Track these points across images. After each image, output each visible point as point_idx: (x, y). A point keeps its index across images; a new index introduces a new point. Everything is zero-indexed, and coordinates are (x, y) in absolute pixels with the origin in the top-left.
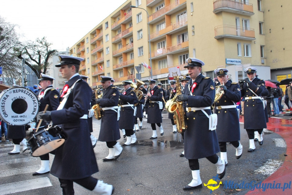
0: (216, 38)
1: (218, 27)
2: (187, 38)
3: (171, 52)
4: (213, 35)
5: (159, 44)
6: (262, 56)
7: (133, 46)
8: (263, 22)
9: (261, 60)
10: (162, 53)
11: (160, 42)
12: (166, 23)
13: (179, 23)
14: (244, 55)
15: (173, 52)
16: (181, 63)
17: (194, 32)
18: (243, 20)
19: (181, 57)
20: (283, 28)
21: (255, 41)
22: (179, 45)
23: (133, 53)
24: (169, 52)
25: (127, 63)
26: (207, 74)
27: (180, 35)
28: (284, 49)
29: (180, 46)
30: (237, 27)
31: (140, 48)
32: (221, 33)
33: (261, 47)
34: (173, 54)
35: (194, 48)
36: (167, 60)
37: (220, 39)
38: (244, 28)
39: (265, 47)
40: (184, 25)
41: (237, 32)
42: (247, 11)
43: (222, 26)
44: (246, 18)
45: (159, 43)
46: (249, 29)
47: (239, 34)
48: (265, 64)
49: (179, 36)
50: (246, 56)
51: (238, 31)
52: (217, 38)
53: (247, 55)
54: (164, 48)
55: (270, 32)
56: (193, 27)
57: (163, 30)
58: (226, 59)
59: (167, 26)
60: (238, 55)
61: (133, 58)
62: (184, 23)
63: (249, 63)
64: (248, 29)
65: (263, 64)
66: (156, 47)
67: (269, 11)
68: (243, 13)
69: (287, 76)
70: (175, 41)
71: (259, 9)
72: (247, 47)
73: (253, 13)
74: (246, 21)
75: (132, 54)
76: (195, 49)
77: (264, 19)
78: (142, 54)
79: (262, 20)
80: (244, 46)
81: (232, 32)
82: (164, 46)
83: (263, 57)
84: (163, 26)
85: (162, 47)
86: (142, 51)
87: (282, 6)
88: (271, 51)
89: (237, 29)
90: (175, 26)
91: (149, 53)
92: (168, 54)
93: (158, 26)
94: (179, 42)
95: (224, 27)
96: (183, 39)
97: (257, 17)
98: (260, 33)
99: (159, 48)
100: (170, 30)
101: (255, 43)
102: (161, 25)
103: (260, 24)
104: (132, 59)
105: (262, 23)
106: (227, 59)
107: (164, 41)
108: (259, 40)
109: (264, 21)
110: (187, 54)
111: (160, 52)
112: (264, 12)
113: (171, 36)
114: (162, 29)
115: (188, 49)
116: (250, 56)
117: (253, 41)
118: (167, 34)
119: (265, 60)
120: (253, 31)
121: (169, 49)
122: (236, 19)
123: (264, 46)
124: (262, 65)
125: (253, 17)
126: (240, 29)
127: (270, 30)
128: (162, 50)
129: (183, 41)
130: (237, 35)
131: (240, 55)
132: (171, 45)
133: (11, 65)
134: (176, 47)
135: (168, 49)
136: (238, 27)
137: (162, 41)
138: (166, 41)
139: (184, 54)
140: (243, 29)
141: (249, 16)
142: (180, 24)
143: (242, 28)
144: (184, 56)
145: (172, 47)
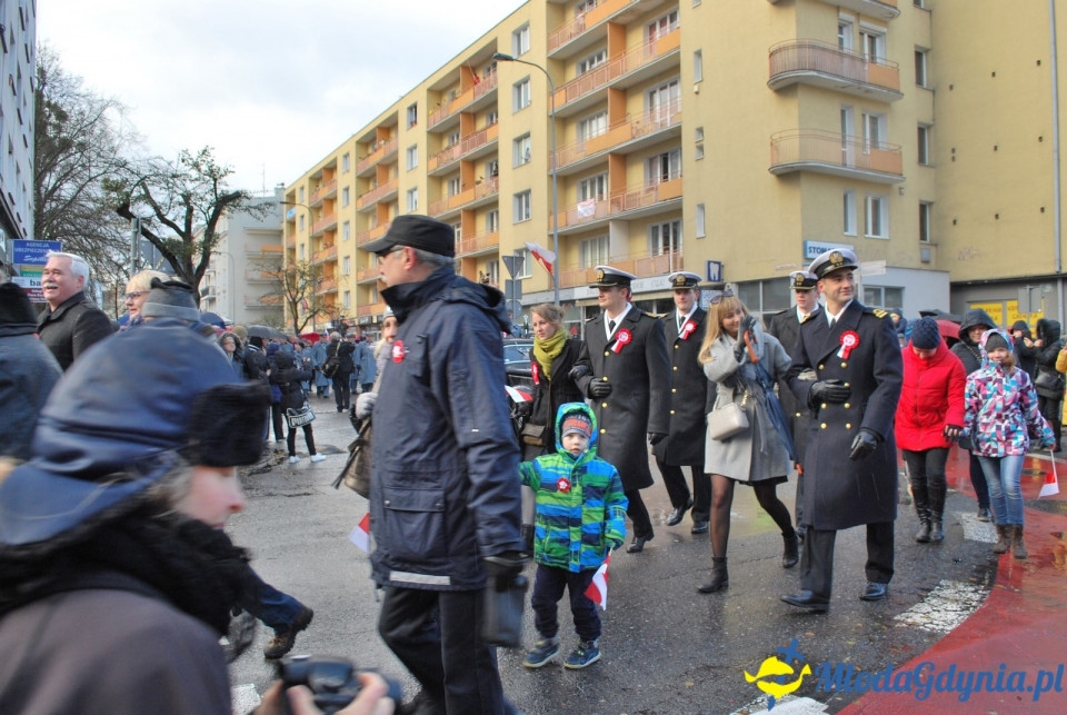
0: (773, 171)
1: (783, 134)
2: (679, 169)
3: (624, 214)
4: (765, 162)
5: (584, 183)
6: (923, 236)
7: (497, 188)
8: (932, 123)
9: (921, 249)
10: (592, 213)
11: (587, 178)
12: (608, 116)
13: (652, 118)
14: (866, 233)
15: (630, 211)
16: (655, 252)
17: (701, 148)
18: (864, 116)
19: (655, 229)
20: (996, 148)
21: (901, 185)
22: (652, 189)
23: (497, 212)
24: (617, 213)
25: (475, 243)
26: (739, 291)
27: (655, 157)
28: (997, 216)
29: (653, 193)
30: (844, 137)
31: (519, 196)
32: (791, 155)
33: (923, 208)
34: (629, 218)
35: (700, 203)
36: (609, 238)
37: (789, 175)
38: (868, 142)
39: (934, 207)
40: (669, 126)
41: (844, 154)
42: (880, 87)
43: (797, 132)
44: (874, 110)
45: (586, 182)
46: (885, 146)
47: (851, 161)
48: (933, 265)
49: (651, 161)
50: (870, 234)
51: (849, 149)
52: (779, 173)
53: (876, 230)
54: (601, 198)
55: (953, 159)
56: (700, 130)
57: (598, 137)
58: (805, 244)
59: (614, 125)
60: (846, 230)
61: (498, 226)
62: (671, 118)
63: (881, 259)
64: (880, 145)
65: (926, 262)
66: (574, 193)
67: (951, 87)
68: (868, 91)
69: (1004, 306)
70: (637, 176)
71: (919, 81)
72: (876, 204)
73: (899, 94)
74: (874, 120)
75: (492, 215)
76: (702, 207)
77: (934, 115)
78: (527, 216)
79: (927, 119)
80: (866, 201)
81: (827, 154)
82: (601, 192)
83: (928, 241)
84: (600, 126)
85: (592, 195)
86: (527, 206)
87: (994, 74)
88: (955, 222)
89: (844, 143)
90: (639, 127)
91: (551, 213)
92: (614, 220)
93: (583, 124)
94: (651, 182)
95: (801, 136)
96: (665, 170)
97: (911, 107)
98: (921, 159)
99: (584, 198)
100: (623, 138)
101: (901, 194)
102: (594, 122)
103: (921, 131)
104: (492, 229)
105: (929, 127)
106: (810, 244)
107: (600, 174)
108: (915, 184)
109: (934, 120)
110: (675, 220)
111: (585, 211)
112: (934, 92)
113: (624, 158)
114: (594, 134)
115: (680, 203)
116: (884, 234)
117: (896, 186)
118: (614, 154)
119: (933, 249)
120: (896, 155)
121: (618, 203)
122: (843, 112)
123: (931, 204)
124: (924, 266)
125: (898, 105)
126: (857, 144)
127: (953, 151)
128: (592, 206)
129: (666, 177)
130: (845, 165)
131: (852, 231)
132: (625, 190)
133: (90, 235)
134: (642, 195)
135: (612, 202)
136: (847, 138)
137: (595, 175)
138: (607, 174)
139: (666, 222)
140: (864, 146)
141: (886, 104)
142: (658, 120)
143: (860, 141)
144: (666, 227)
145: (628, 196)
